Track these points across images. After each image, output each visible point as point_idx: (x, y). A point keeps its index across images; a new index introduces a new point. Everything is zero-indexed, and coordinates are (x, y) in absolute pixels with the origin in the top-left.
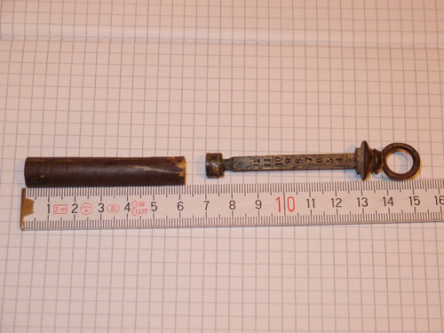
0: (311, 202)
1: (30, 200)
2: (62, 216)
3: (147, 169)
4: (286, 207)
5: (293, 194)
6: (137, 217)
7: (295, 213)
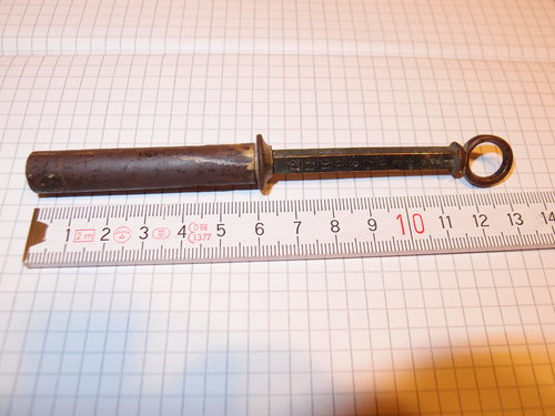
0: (446, 221)
1: (41, 223)
2: (84, 245)
3: (200, 160)
4: (412, 227)
5: (419, 210)
6: (196, 245)
7: (424, 236)
